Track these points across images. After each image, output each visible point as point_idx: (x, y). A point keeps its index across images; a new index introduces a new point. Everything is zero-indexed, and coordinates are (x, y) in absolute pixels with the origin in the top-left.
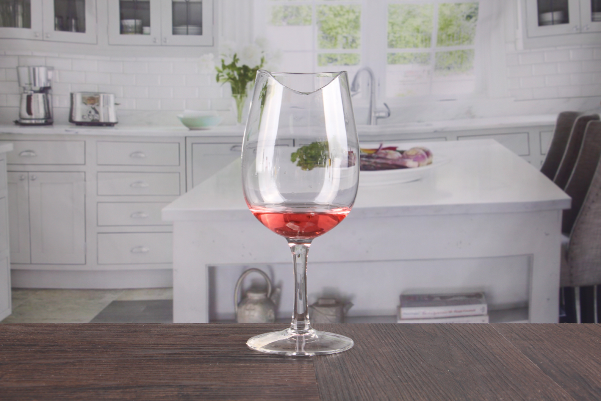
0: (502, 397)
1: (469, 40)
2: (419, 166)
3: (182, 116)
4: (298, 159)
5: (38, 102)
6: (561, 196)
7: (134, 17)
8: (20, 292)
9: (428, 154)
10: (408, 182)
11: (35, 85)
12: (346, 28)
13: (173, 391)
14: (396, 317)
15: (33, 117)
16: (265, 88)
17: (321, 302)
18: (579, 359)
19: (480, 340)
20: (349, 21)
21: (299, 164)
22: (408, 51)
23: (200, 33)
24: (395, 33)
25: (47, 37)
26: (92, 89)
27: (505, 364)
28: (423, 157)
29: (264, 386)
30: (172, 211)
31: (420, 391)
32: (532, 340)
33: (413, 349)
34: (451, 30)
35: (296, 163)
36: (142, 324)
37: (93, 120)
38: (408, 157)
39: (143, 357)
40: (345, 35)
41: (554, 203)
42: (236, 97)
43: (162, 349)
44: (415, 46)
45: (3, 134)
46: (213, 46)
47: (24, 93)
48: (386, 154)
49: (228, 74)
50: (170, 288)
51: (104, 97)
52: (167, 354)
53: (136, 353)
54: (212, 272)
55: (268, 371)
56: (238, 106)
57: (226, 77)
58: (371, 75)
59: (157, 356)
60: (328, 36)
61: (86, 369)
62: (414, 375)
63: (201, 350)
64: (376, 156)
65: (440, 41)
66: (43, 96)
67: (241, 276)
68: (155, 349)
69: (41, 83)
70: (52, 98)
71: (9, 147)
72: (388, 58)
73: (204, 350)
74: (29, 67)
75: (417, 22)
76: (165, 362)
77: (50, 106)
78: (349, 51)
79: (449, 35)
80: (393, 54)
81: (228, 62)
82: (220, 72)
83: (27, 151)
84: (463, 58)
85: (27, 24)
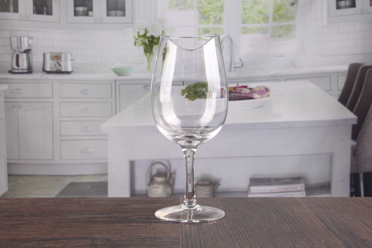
0: (298, 245)
1: (293, 18)
2: (261, 98)
3: (113, 67)
4: (186, 94)
5: (23, 59)
6: (351, 116)
7: (83, 6)
8: (13, 177)
9: (267, 90)
10: (254, 108)
11: (21, 48)
12: (215, 11)
13: (87, 242)
14: (247, 192)
15: (20, 68)
16: (165, 49)
17: (200, 183)
18: (351, 220)
19: (289, 208)
20: (217, 7)
21: (187, 97)
22: (254, 26)
23: (124, 15)
24: (246, 15)
25: (29, 18)
26: (56, 50)
27: (303, 224)
28: (264, 92)
29: (146, 238)
30: (107, 126)
31: (246, 241)
32: (322, 208)
33: (246, 214)
34: (281, 13)
35: (185, 96)
36: (76, 198)
37: (57, 70)
38: (255, 92)
39: (72, 219)
40: (215, 16)
41: (346, 120)
42: (146, 55)
43: (85, 214)
44: (259, 22)
45: (2, 79)
46: (132, 23)
47: (15, 53)
48: (241, 90)
49: (142, 41)
50: (106, 174)
51: (64, 55)
52: (88, 218)
53: (68, 217)
54: (132, 164)
55: (151, 228)
56: (148, 61)
57: (141, 42)
58: (231, 41)
59: (81, 219)
60: (204, 17)
61: (35, 227)
62: (244, 231)
63: (111, 215)
64: (235, 91)
65: (275, 19)
66: (27, 55)
67: (150, 167)
68: (81, 214)
69: (25, 47)
70: (32, 56)
71: (5, 87)
72: (242, 30)
73: (112, 215)
74: (17, 37)
75: (259, 7)
76: (86, 223)
77: (31, 61)
78: (217, 26)
79: (280, 16)
80: (245, 28)
81: (142, 33)
82: (136, 39)
83: (17, 89)
84: (289, 30)
85: (16, 10)
